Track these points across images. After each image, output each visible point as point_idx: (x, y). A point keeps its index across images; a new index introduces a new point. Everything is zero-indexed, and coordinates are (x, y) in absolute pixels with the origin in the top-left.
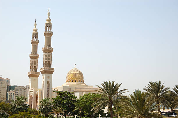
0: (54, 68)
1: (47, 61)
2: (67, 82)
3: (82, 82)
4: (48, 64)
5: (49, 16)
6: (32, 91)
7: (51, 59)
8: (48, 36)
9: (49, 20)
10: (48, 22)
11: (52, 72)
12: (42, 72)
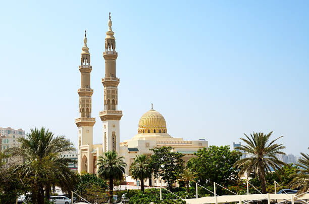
0: (121, 111)
1: (111, 100)
2: (140, 132)
3: (165, 131)
4: (112, 104)
5: (110, 27)
6: (87, 150)
7: (117, 96)
8: (111, 59)
9: (111, 34)
10: (109, 37)
11: (118, 118)
12: (103, 118)
